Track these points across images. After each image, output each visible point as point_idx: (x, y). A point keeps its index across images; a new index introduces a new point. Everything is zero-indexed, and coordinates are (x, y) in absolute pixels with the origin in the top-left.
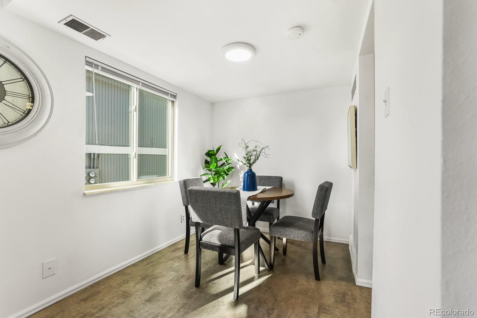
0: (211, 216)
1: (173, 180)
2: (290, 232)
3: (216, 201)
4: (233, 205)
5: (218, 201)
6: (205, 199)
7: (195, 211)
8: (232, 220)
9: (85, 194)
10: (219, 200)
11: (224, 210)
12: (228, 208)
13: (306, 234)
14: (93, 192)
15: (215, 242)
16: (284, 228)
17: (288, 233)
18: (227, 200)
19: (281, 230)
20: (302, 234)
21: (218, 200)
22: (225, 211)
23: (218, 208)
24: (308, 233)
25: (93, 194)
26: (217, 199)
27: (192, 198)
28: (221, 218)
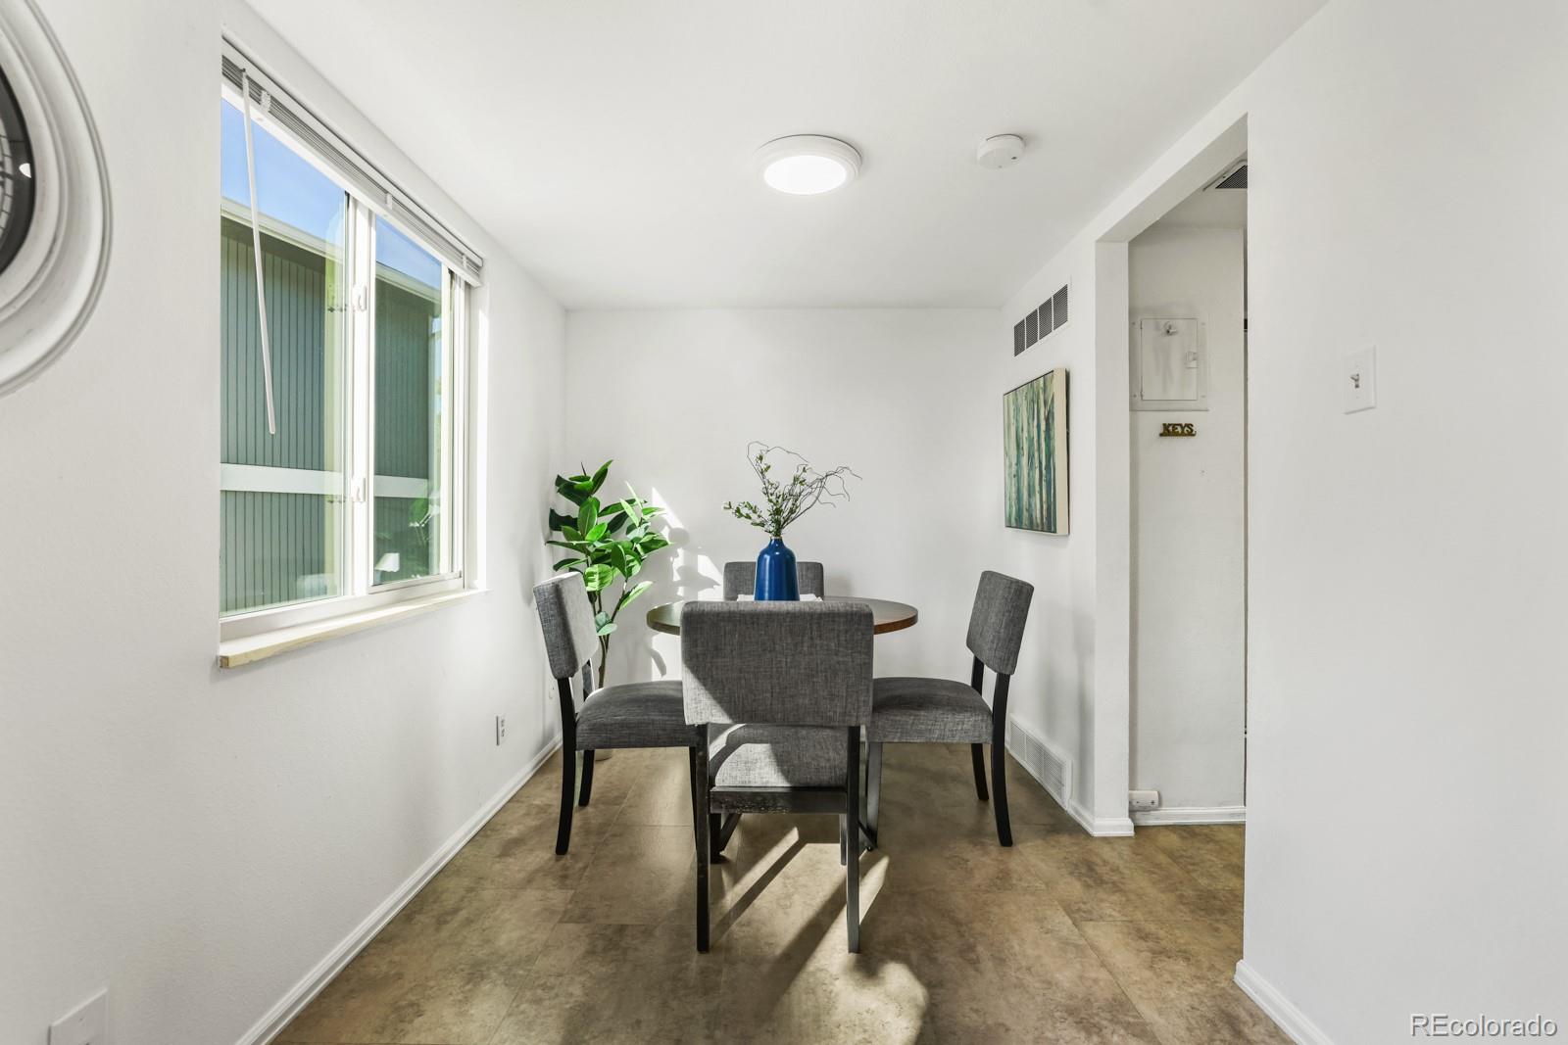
0: (768, 695)
1: (470, 588)
2: (930, 723)
3: (796, 645)
4: (860, 652)
5: (806, 644)
6: (753, 640)
7: (705, 685)
8: (849, 700)
9: (224, 662)
10: (812, 638)
11: (826, 672)
12: (838, 663)
13: (975, 721)
14: (255, 652)
15: (768, 782)
16: (912, 712)
17: (923, 727)
18: (838, 636)
19: (904, 718)
20: (963, 724)
21: (806, 638)
22: (829, 674)
23: (802, 667)
24: (980, 718)
25: (255, 658)
26: (803, 637)
27: (699, 642)
28: (811, 700)
